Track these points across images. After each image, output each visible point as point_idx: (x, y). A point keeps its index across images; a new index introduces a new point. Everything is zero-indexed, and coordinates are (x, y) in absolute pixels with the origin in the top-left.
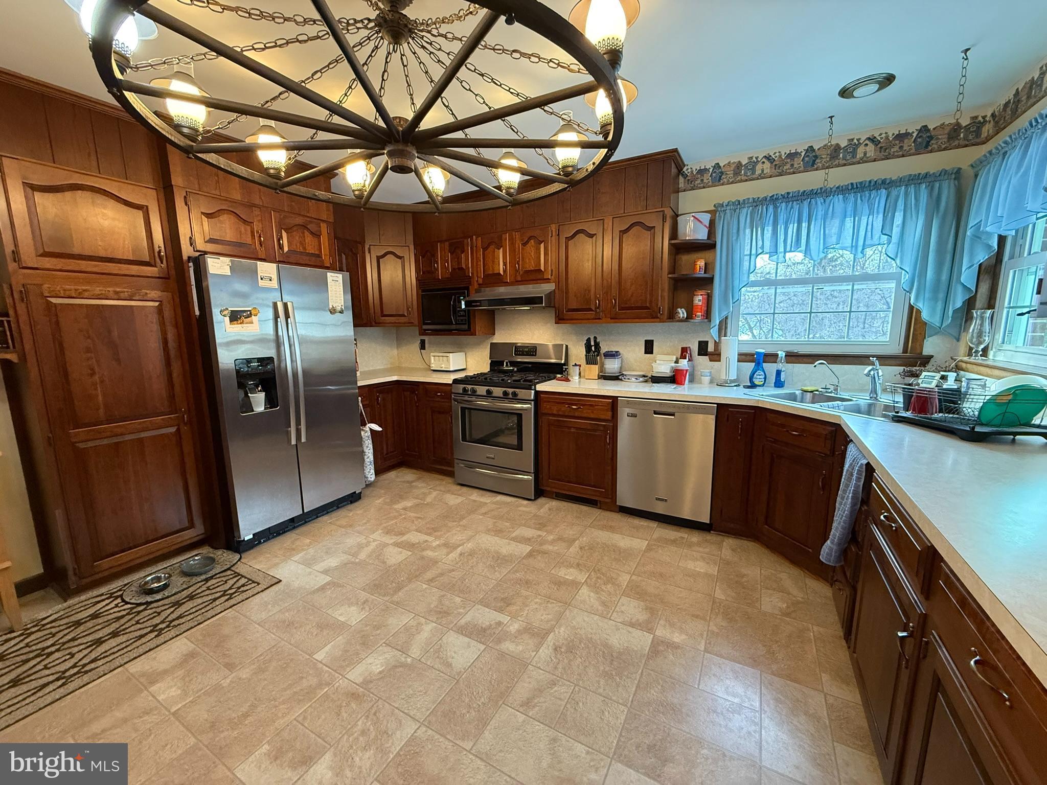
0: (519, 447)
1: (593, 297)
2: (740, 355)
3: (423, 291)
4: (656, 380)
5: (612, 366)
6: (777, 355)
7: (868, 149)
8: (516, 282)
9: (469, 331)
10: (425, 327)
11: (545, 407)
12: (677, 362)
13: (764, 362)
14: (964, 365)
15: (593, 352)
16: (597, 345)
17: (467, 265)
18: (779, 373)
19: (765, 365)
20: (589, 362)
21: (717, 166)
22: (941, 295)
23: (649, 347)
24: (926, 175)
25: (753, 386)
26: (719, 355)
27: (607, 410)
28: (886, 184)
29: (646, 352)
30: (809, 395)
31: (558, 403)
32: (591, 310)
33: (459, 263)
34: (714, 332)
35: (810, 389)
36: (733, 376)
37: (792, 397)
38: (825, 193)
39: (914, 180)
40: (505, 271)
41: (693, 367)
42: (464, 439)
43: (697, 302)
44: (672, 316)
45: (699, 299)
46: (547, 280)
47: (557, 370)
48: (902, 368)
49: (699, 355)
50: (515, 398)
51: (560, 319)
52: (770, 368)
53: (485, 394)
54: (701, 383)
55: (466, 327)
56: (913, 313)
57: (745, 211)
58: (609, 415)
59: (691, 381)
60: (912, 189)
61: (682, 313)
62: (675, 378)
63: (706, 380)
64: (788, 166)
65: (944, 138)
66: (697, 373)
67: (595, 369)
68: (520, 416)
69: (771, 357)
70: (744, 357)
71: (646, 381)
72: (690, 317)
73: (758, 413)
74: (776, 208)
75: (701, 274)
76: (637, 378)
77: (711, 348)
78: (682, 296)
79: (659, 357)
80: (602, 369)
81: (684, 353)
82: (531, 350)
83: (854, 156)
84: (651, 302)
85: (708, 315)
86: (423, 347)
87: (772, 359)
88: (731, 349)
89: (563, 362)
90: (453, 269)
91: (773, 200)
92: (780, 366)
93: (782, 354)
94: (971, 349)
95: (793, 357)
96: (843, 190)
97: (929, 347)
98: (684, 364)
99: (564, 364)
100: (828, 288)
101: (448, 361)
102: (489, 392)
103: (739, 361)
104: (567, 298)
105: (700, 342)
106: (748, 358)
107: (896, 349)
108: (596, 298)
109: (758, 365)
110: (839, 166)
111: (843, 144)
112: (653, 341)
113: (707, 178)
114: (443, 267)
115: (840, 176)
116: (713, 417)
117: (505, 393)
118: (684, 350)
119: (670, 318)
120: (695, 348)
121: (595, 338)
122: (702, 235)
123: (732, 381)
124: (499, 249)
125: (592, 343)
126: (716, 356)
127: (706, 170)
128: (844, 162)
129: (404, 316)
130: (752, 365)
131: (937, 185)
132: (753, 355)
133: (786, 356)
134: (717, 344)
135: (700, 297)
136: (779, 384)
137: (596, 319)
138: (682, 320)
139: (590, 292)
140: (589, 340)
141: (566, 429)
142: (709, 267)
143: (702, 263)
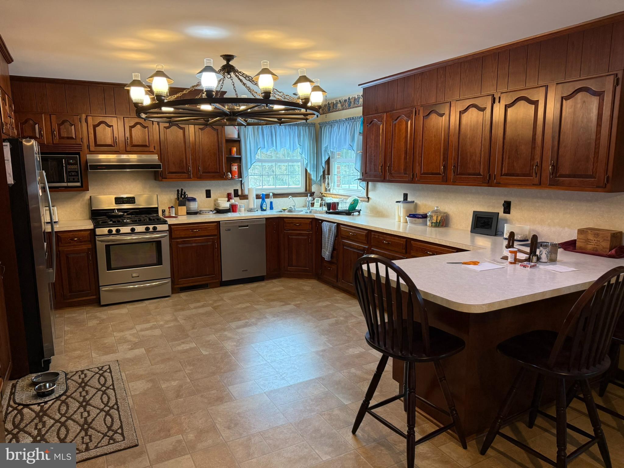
0: (160, 262)
5: (194, 206)
6: (270, 195)
11: (176, 234)
13: (265, 198)
14: (325, 195)
15: (182, 199)
18: (271, 203)
22: (315, 170)
23: (208, 194)
25: (263, 210)
26: (245, 196)
29: (207, 197)
31: (184, 230)
35: (285, 208)
36: (254, 206)
42: (109, 268)
43: (234, 169)
45: (235, 168)
46: (152, 153)
49: (235, 196)
50: (155, 230)
52: (268, 201)
53: (130, 231)
56: (307, 174)
61: (229, 175)
62: (233, 209)
63: (243, 209)
67: (184, 208)
69: (267, 196)
72: (231, 177)
75: (236, 155)
77: (240, 193)
80: (187, 208)
81: (229, 196)
85: (239, 176)
92: (271, 200)
94: (326, 189)
95: (276, 195)
97: (314, 188)
102: (133, 230)
105: (235, 190)
109: (263, 200)
112: (210, 190)
117: (147, 229)
120: (232, 193)
121: (182, 190)
122: (235, 136)
123: (254, 209)
125: (180, 193)
126: (242, 197)
130: (261, 200)
131: (310, 128)
132: (261, 195)
133: (273, 195)
134: (242, 191)
136: (272, 207)
137: (188, 178)
138: (230, 180)
139: (183, 162)
140: (178, 191)
141: (189, 245)
142: (239, 152)
143: (235, 149)
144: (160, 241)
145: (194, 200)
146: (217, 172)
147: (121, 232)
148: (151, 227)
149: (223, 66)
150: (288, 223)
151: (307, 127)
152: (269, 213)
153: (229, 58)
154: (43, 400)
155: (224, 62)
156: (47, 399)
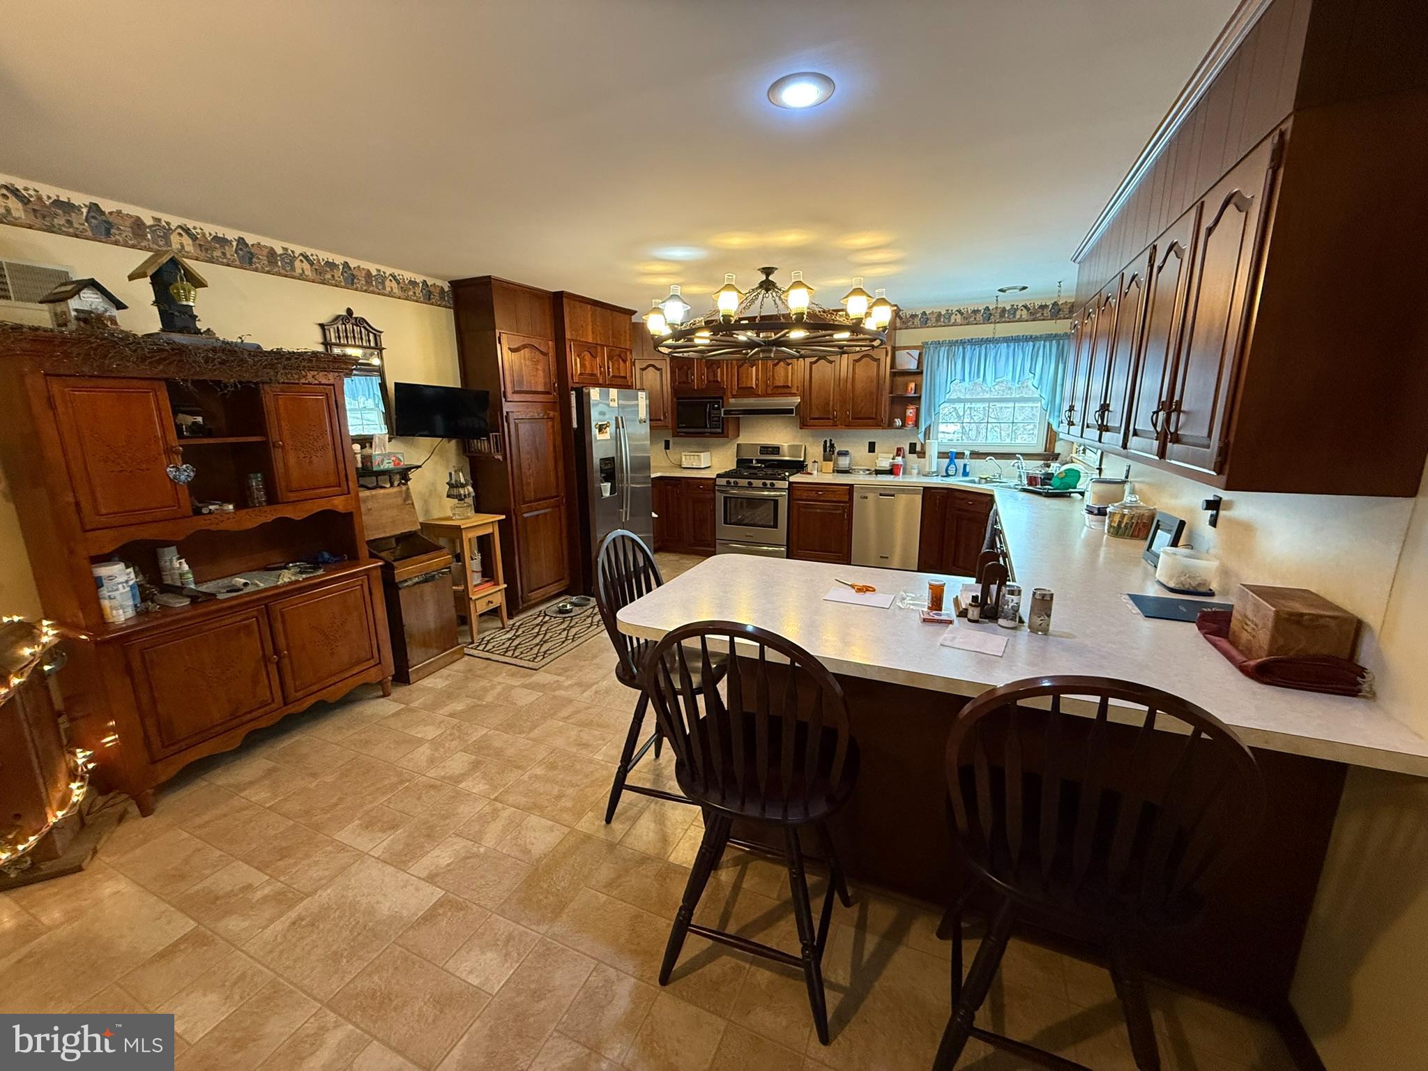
0: (775, 526)
1: (831, 409)
2: (939, 453)
3: (677, 399)
4: (878, 472)
5: (844, 462)
6: (964, 453)
7: (1023, 313)
8: (766, 395)
9: (723, 434)
10: (679, 430)
11: (797, 494)
12: (893, 459)
13: (956, 458)
15: (829, 452)
16: (832, 446)
17: (722, 378)
18: (965, 466)
19: (956, 460)
20: (826, 459)
21: (924, 313)
23: (872, 447)
24: (1056, 335)
25: (948, 475)
26: (924, 453)
27: (845, 495)
28: (1033, 339)
29: (869, 451)
30: (983, 481)
31: (808, 490)
32: (829, 419)
33: (715, 375)
34: (921, 436)
35: (984, 477)
36: (934, 469)
37: (973, 482)
38: (994, 341)
39: (1049, 338)
40: (757, 385)
41: (905, 463)
42: (725, 523)
43: (909, 414)
44: (891, 425)
45: (910, 412)
46: (794, 395)
47: (799, 467)
48: (1043, 462)
49: (910, 453)
50: (773, 487)
51: (804, 425)
52: (960, 463)
53: (747, 485)
54: (911, 474)
55: (720, 430)
57: (943, 349)
58: (846, 498)
59: (904, 473)
60: (1048, 344)
61: (898, 422)
62: (892, 471)
63: (915, 471)
64: (972, 319)
65: (1067, 311)
66: (908, 467)
67: (831, 464)
68: (776, 502)
69: (960, 455)
70: (942, 455)
71: (870, 474)
72: (903, 425)
73: (950, 493)
74: (964, 348)
75: (912, 394)
76: (864, 470)
77: (918, 448)
78: (898, 409)
79: (880, 455)
80: (835, 464)
81: (899, 452)
82: (776, 450)
83: (1014, 317)
84: (876, 413)
85: (917, 424)
86: (667, 447)
87: (961, 456)
88: (933, 449)
89: (802, 459)
90: (709, 381)
91: (962, 343)
92: (966, 461)
93: (967, 453)
95: (976, 455)
96: (1007, 340)
97: (1059, 450)
98: (899, 460)
99: (804, 461)
100: (998, 405)
101: (700, 460)
102: (750, 484)
103: (938, 458)
104: (811, 409)
105: (911, 444)
106: (945, 456)
107: (1040, 449)
108: (834, 410)
109: (951, 462)
110: (1005, 322)
111: (1008, 308)
112: (875, 442)
113: (917, 321)
114: (700, 378)
115: (1004, 330)
116: (921, 496)
117: (765, 484)
118: (899, 450)
119: (889, 426)
120: (907, 448)
121: (831, 440)
122: (912, 366)
123: (933, 473)
124: (752, 367)
125: (828, 445)
126: (922, 454)
127: (916, 315)
128: (1008, 320)
129: (660, 420)
130: (947, 461)
131: (1061, 342)
132: (948, 453)
133: (970, 454)
134: (923, 445)
135: (912, 411)
136: (965, 474)
137: (832, 426)
138: (898, 428)
139: (829, 405)
140: (825, 442)
141: (813, 510)
142: (918, 388)
143: (912, 385)
144: (777, 500)
145: (845, 454)
146: (873, 419)
147: (739, 485)
148: (768, 482)
149: (762, 282)
150: (960, 499)
151: (1054, 342)
152: (956, 482)
153: (768, 271)
154: (564, 616)
155: (764, 278)
156: (567, 615)
